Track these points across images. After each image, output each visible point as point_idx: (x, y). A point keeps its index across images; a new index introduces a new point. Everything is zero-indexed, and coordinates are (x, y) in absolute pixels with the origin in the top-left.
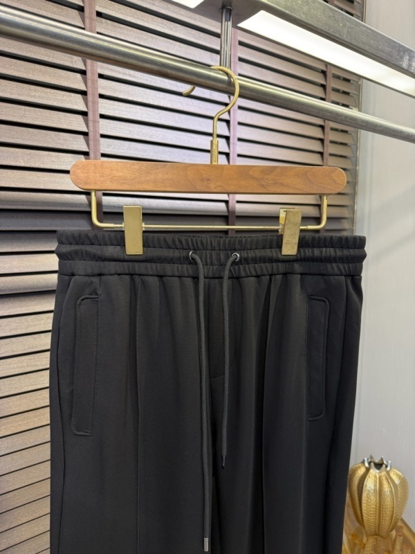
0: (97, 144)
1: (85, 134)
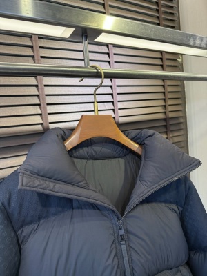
0: (44, 100)
1: (38, 95)
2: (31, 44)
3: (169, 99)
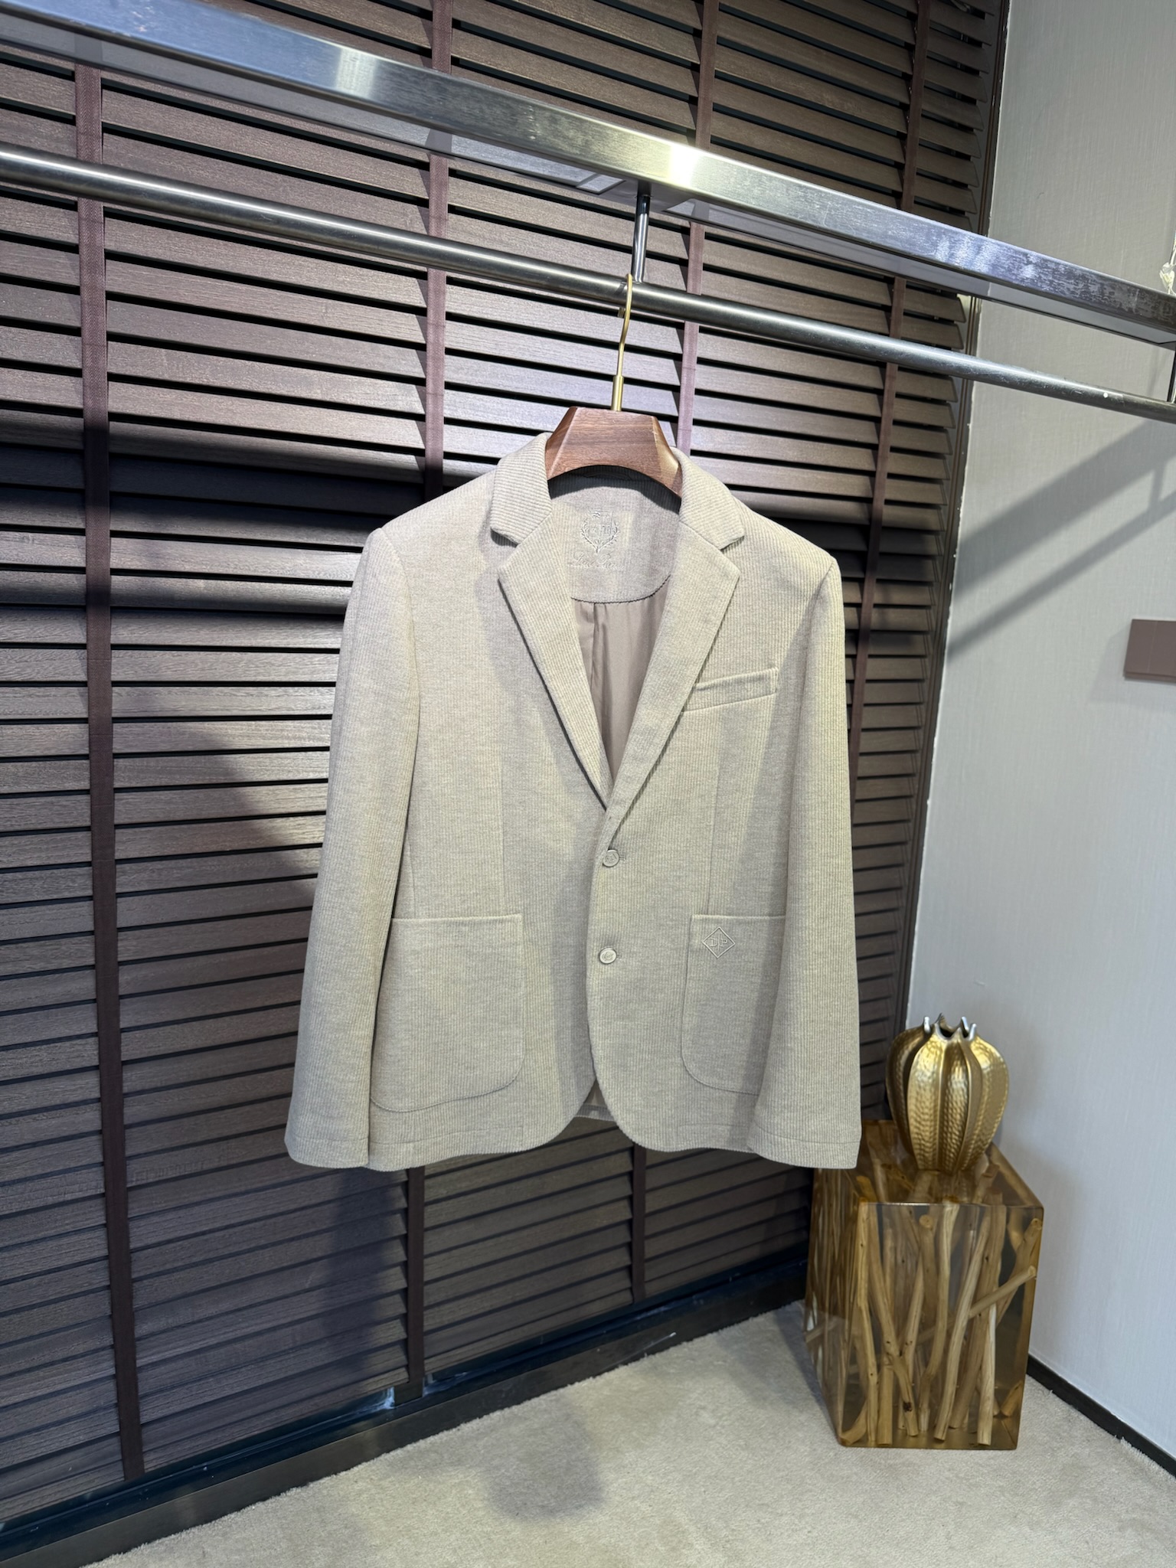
0: (439, 366)
1: (420, 347)
3: (894, 449)
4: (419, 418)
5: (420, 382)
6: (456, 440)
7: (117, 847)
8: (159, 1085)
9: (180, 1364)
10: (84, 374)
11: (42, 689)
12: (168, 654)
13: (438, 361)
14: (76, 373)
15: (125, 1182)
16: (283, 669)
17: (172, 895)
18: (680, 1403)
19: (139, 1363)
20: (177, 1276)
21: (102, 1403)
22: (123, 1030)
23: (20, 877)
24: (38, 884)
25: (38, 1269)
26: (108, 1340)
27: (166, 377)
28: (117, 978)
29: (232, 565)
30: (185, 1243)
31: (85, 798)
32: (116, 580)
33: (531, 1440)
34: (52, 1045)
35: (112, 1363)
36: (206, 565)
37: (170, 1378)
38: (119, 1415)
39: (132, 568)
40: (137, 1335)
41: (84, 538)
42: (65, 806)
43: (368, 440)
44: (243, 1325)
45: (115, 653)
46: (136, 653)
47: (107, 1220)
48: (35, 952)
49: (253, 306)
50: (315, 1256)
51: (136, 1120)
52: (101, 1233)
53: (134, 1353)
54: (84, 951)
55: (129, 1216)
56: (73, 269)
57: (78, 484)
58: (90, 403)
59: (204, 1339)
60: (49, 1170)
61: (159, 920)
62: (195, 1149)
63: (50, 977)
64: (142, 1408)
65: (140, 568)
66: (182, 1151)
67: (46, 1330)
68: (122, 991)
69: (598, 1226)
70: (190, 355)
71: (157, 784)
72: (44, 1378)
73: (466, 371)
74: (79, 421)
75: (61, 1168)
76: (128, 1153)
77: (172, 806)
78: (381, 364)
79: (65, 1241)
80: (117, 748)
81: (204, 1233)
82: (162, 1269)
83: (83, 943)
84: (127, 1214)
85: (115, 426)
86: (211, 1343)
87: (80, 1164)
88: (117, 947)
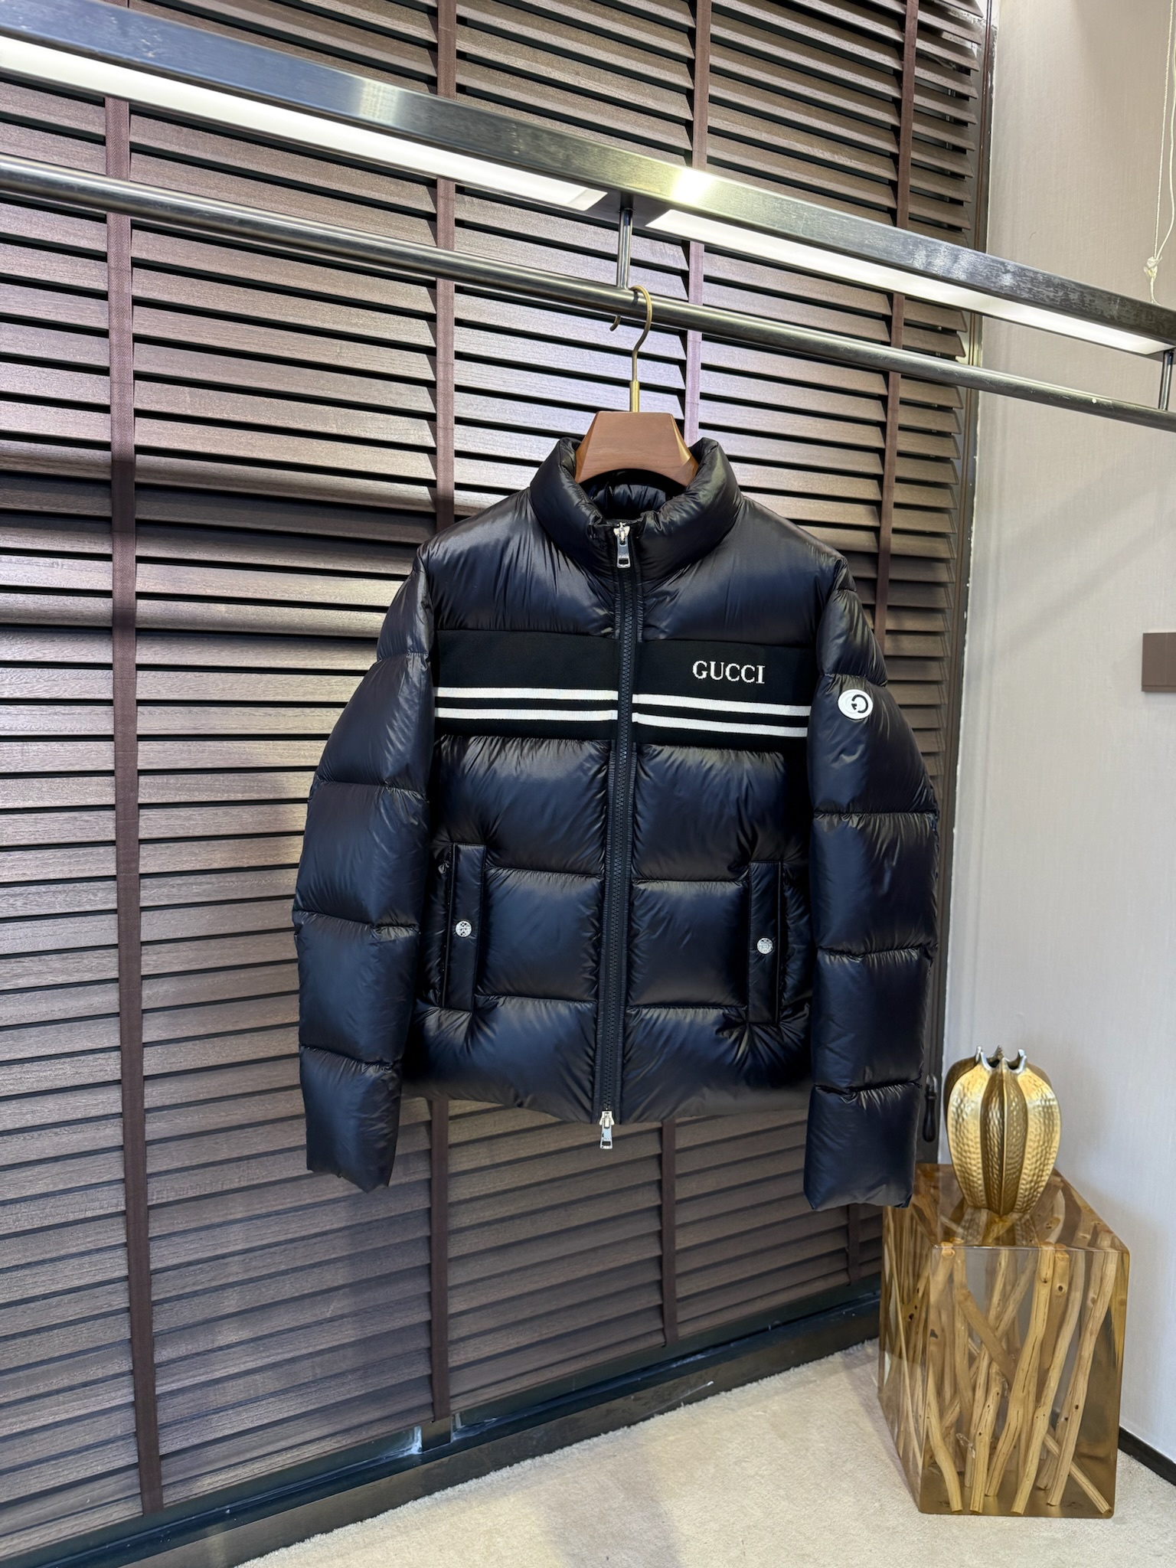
1: (431, 385)
2: (430, 209)
3: (899, 480)
4: (431, 451)
5: (431, 418)
6: (467, 471)
7: (141, 862)
8: (179, 1101)
9: (199, 1393)
10: (112, 409)
11: (68, 708)
12: (190, 675)
13: (448, 396)
14: (104, 409)
15: (147, 1201)
16: (301, 690)
17: (193, 911)
18: (719, 1453)
19: (159, 1391)
20: (197, 1300)
21: (119, 1432)
22: (146, 1045)
23: (44, 890)
24: (61, 897)
25: (59, 1287)
26: (126, 1365)
27: (189, 412)
28: (141, 991)
29: (251, 590)
30: (205, 1266)
31: (111, 814)
32: (142, 604)
33: (562, 1489)
34: (76, 1058)
35: (132, 1390)
36: (226, 589)
37: (188, 1408)
38: (138, 1446)
39: (156, 591)
40: (156, 1361)
41: (110, 564)
42: (87, 821)
43: (382, 472)
44: (264, 1355)
45: (140, 673)
46: (160, 674)
47: (127, 1238)
48: (57, 965)
49: (271, 347)
50: (336, 1285)
51: (156, 1138)
52: (121, 1253)
53: (153, 1381)
54: (108, 965)
55: (150, 1236)
56: (102, 313)
57: (107, 513)
58: (117, 437)
59: (225, 1368)
60: (70, 1186)
61: (179, 935)
62: (215, 1168)
63: (73, 990)
64: (162, 1439)
65: (163, 591)
66: (202, 1171)
67: (65, 1352)
68: (144, 1006)
69: (627, 1261)
70: (212, 392)
71: (177, 800)
72: (64, 1403)
73: (475, 406)
74: (108, 454)
75: (82, 1184)
76: (149, 1170)
77: (192, 822)
78: (393, 400)
79: (87, 1258)
80: (141, 766)
81: (224, 1256)
82: (181, 1292)
83: (105, 957)
84: (147, 1233)
85: (141, 459)
86: (231, 1372)
87: (101, 1180)
88: (140, 961)
